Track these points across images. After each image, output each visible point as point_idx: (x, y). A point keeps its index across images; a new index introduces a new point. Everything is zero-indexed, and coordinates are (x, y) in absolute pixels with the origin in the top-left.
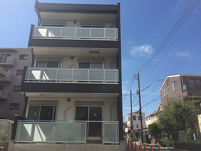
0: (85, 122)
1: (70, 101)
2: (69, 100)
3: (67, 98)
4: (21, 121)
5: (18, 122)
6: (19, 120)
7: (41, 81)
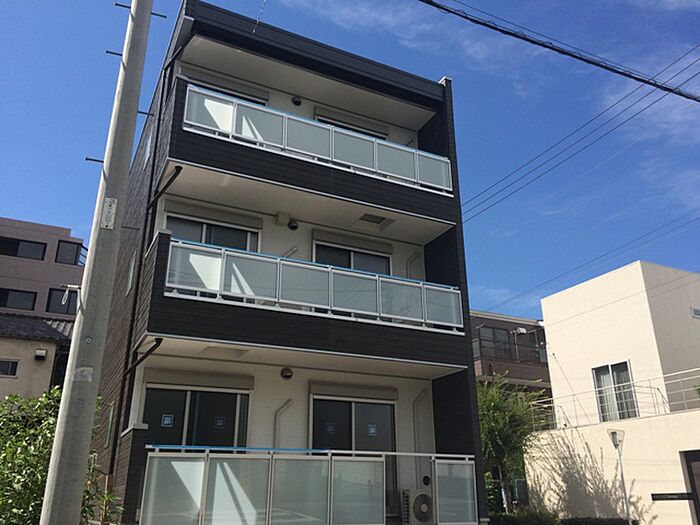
0: (380, 456)
1: (292, 379)
2: (286, 373)
3: (281, 368)
4: (157, 449)
5: (150, 454)
6: (150, 447)
7: (225, 297)
